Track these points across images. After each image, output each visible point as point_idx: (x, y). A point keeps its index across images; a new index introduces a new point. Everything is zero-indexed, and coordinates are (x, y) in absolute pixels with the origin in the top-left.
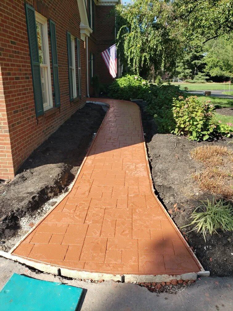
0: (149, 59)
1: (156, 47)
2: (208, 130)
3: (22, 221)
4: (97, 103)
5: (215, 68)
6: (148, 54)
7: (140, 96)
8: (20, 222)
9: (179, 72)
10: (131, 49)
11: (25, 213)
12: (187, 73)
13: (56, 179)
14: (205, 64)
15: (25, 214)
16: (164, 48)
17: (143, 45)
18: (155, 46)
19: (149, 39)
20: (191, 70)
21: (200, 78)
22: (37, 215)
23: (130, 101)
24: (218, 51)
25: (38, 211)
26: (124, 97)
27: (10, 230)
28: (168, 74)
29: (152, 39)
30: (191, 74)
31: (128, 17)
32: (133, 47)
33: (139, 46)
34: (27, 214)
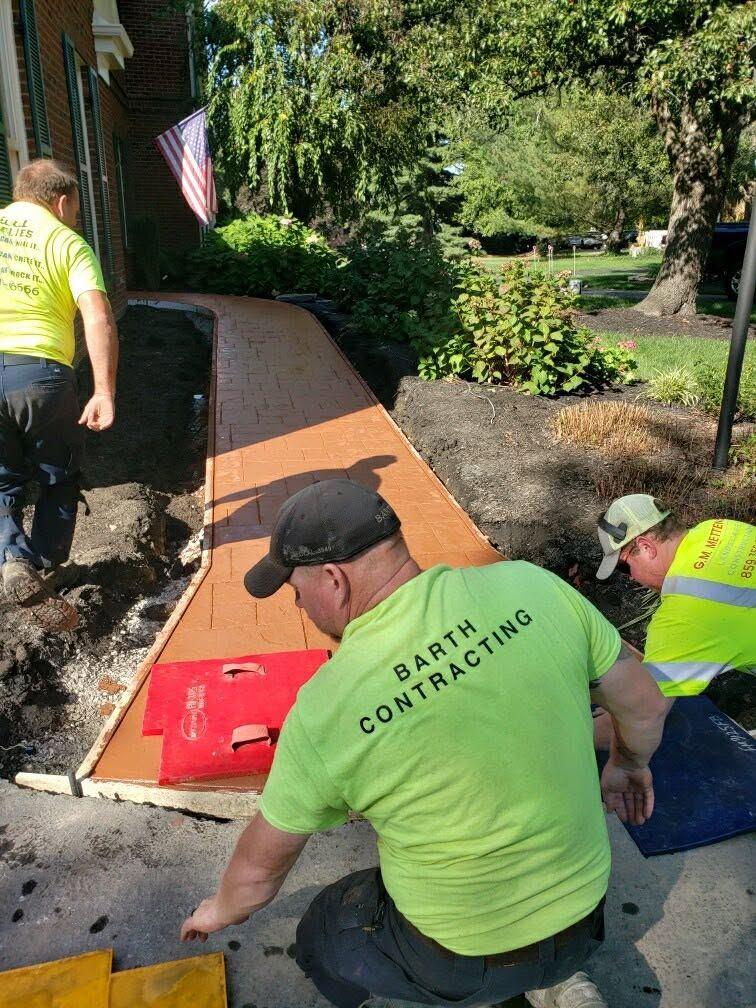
0: (318, 162)
1: (338, 124)
2: (576, 361)
3: (68, 677)
4: (162, 305)
5: (491, 209)
6: (313, 146)
7: (305, 282)
8: (63, 681)
9: (383, 223)
10: (258, 126)
11: (72, 647)
12: (410, 227)
13: (135, 534)
14: (461, 198)
15: (72, 653)
16: (363, 127)
17: (295, 116)
18: (335, 121)
19: (314, 98)
20: (419, 218)
21: (449, 241)
22: (114, 653)
23: (274, 298)
24: (500, 157)
25: (114, 638)
26: (252, 287)
27: (41, 707)
28: (347, 231)
29: (324, 95)
30: (422, 229)
31: (240, 17)
32: (266, 122)
33: (283, 116)
34: (78, 651)
